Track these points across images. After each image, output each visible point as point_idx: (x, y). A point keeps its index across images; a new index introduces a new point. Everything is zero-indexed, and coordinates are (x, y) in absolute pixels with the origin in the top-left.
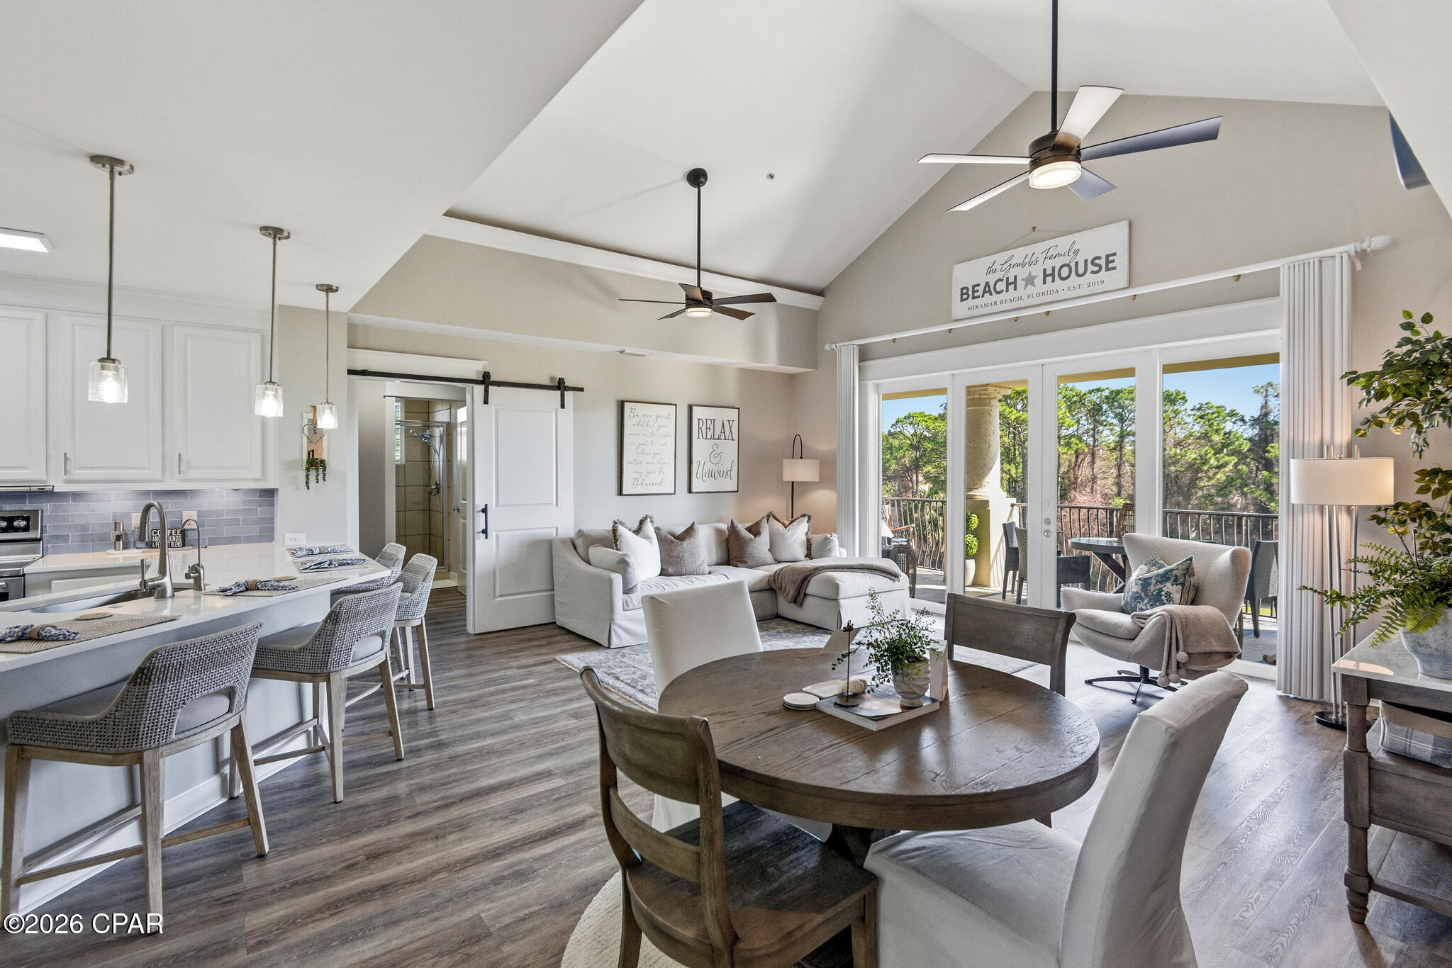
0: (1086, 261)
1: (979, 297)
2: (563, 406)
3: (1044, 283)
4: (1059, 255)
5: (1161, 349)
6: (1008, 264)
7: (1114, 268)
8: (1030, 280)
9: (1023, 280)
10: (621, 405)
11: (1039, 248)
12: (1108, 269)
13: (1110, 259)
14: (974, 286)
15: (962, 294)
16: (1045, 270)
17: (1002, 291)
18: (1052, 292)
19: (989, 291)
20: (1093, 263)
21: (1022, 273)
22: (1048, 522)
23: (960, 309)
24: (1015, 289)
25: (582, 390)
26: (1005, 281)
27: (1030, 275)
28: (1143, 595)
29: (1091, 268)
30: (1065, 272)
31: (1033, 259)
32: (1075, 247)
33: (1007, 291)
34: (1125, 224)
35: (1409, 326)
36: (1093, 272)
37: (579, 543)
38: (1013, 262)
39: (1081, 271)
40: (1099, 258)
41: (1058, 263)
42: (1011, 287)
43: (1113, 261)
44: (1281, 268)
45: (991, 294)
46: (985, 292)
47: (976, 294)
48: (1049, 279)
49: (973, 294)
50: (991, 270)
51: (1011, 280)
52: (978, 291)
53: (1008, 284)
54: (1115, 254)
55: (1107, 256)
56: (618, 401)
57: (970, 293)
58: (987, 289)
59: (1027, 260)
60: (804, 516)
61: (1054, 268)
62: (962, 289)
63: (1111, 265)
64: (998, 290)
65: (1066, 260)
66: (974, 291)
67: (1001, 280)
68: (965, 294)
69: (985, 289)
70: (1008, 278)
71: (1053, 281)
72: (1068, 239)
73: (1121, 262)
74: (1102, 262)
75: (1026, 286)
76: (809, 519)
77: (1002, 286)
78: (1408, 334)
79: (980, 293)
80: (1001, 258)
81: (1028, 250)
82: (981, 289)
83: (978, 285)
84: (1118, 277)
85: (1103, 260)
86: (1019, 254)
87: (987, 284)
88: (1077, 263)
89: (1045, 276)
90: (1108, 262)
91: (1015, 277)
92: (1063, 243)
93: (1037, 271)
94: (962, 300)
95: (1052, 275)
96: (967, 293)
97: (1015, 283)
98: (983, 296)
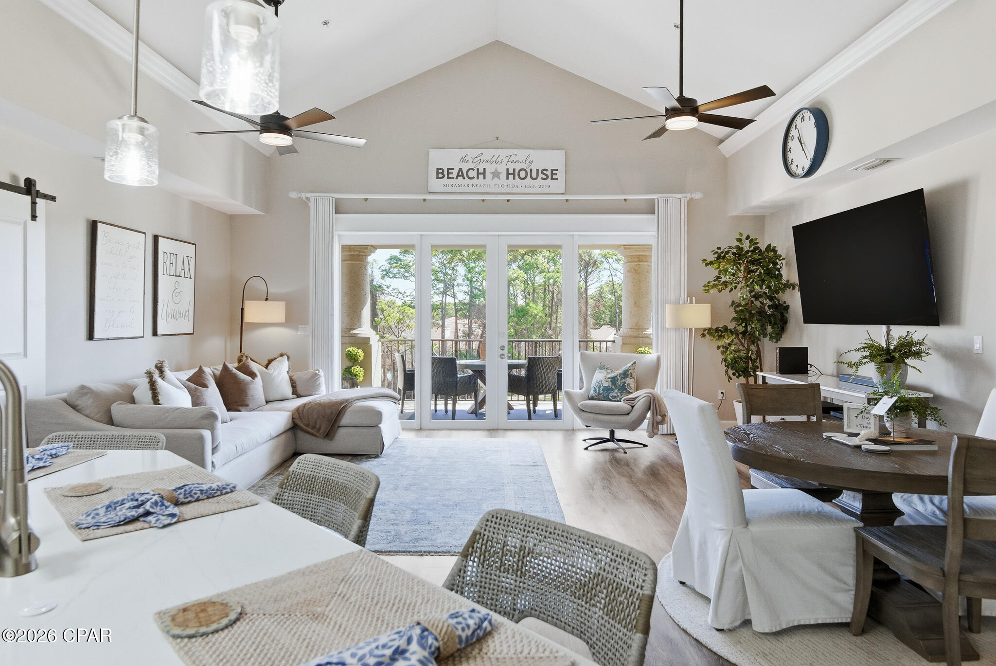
0: (538, 170)
1: (453, 178)
2: (34, 217)
3: (508, 179)
4: (518, 161)
5: (579, 235)
6: (479, 158)
7: (557, 179)
8: (496, 174)
9: (491, 173)
10: (93, 226)
11: (504, 153)
12: (552, 179)
13: (554, 172)
14: (448, 169)
15: (438, 173)
16: (508, 170)
17: (474, 177)
18: (513, 186)
19: (462, 175)
20: (542, 172)
21: (490, 168)
22: (503, 348)
23: (436, 184)
24: (484, 178)
25: (53, 199)
26: (476, 170)
27: (496, 170)
28: (613, 387)
29: (541, 175)
30: (523, 174)
31: (499, 159)
32: (530, 159)
33: (478, 178)
34: (563, 152)
35: (739, 240)
36: (542, 179)
37: (85, 402)
38: (482, 158)
39: (534, 176)
40: (547, 170)
41: (518, 167)
42: (481, 176)
43: (556, 174)
44: (656, 200)
45: (464, 178)
46: (458, 176)
47: (450, 176)
48: (511, 177)
49: (448, 175)
50: (463, 160)
51: (481, 171)
52: (452, 173)
53: (478, 173)
54: (557, 170)
55: (552, 170)
56: (88, 220)
57: (445, 173)
58: (460, 174)
59: (494, 159)
60: (282, 355)
61: (514, 170)
62: (438, 169)
63: (554, 177)
64: (470, 175)
65: (524, 166)
66: (449, 173)
67: (473, 169)
68: (440, 173)
69: (459, 173)
70: (478, 169)
71: (514, 178)
72: (527, 152)
73: (560, 175)
74: (549, 173)
75: (493, 178)
76: (288, 358)
77: (472, 174)
78: (738, 244)
79: (455, 175)
80: (474, 153)
81: (496, 152)
82: (455, 172)
83: (453, 169)
84: (558, 186)
85: (550, 171)
86: (488, 154)
87: (460, 170)
88: (531, 170)
89: (508, 174)
90: (552, 174)
91: (484, 170)
92: (521, 154)
93: (502, 169)
94: (438, 178)
95: (514, 174)
96: (442, 173)
97: (484, 173)
98: (457, 178)
